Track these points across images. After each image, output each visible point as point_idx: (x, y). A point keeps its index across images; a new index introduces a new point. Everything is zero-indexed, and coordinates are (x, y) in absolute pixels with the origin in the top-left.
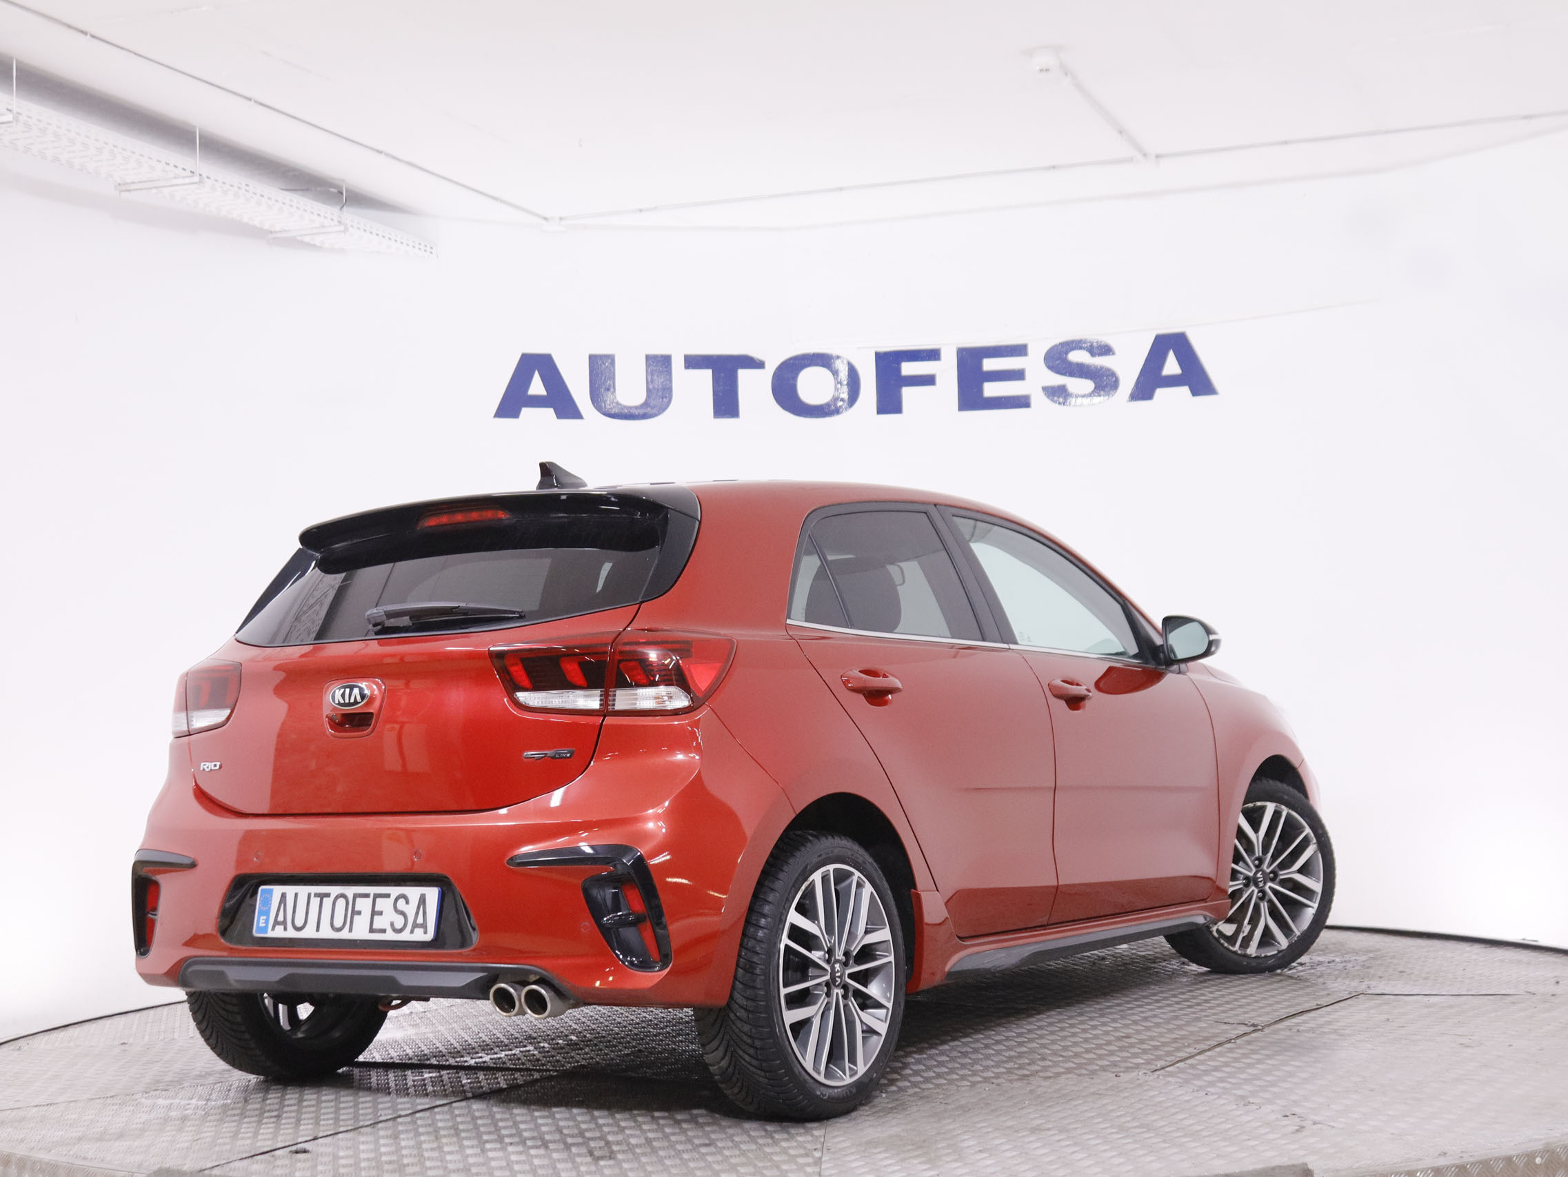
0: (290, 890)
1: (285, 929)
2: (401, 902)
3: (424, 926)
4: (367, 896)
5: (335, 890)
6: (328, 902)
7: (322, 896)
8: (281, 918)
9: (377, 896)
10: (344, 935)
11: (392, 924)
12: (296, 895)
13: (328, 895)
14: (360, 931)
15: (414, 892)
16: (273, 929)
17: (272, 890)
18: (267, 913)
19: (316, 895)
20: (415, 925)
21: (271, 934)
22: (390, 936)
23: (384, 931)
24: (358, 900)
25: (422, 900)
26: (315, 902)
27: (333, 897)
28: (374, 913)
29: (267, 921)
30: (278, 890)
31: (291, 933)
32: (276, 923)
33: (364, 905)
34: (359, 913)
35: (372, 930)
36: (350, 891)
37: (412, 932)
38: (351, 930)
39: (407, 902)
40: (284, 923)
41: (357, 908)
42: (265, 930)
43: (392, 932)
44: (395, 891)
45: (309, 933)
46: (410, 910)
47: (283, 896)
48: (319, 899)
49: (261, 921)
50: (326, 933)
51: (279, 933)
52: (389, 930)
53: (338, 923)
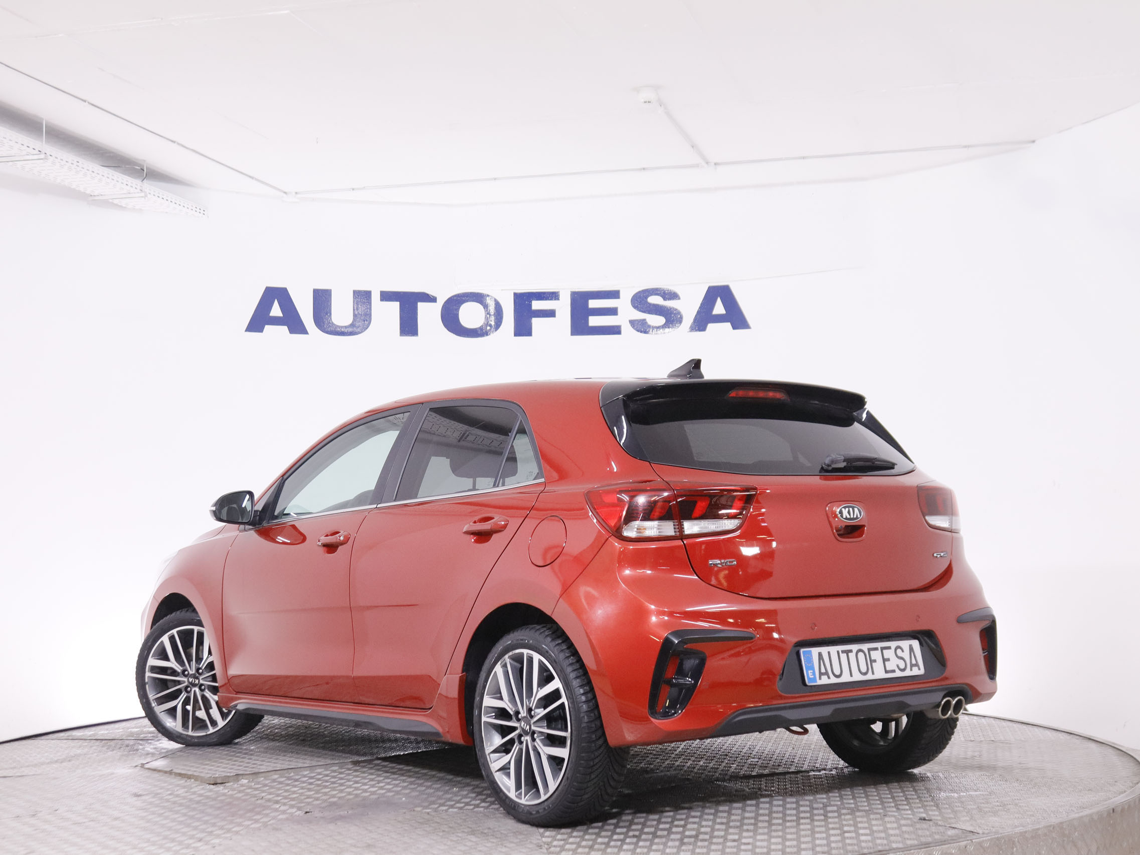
0: (824, 650)
1: (829, 678)
2: (899, 651)
3: (917, 665)
4: (876, 649)
5: (854, 647)
6: (852, 656)
7: (847, 652)
8: (823, 670)
9: (883, 649)
10: (870, 677)
11: (898, 666)
12: (829, 653)
13: (851, 651)
14: (879, 673)
15: (905, 644)
16: (820, 678)
17: (811, 651)
18: (813, 668)
19: (843, 652)
20: (912, 666)
21: (819, 682)
22: (899, 674)
23: (893, 671)
24: (872, 652)
25: (911, 649)
26: (843, 657)
27: (854, 652)
28: (885, 660)
29: (814, 674)
30: (815, 651)
31: (834, 680)
32: (821, 674)
33: (876, 655)
34: (875, 661)
35: (886, 672)
36: (865, 647)
37: (911, 670)
38: (873, 673)
39: (903, 651)
40: (826, 673)
41: (873, 658)
42: (814, 680)
43: (899, 671)
44: (893, 644)
45: (846, 678)
46: (906, 655)
47: (820, 654)
48: (845, 654)
49: (810, 674)
50: (857, 677)
51: (824, 681)
52: (897, 670)
53: (864, 669)
